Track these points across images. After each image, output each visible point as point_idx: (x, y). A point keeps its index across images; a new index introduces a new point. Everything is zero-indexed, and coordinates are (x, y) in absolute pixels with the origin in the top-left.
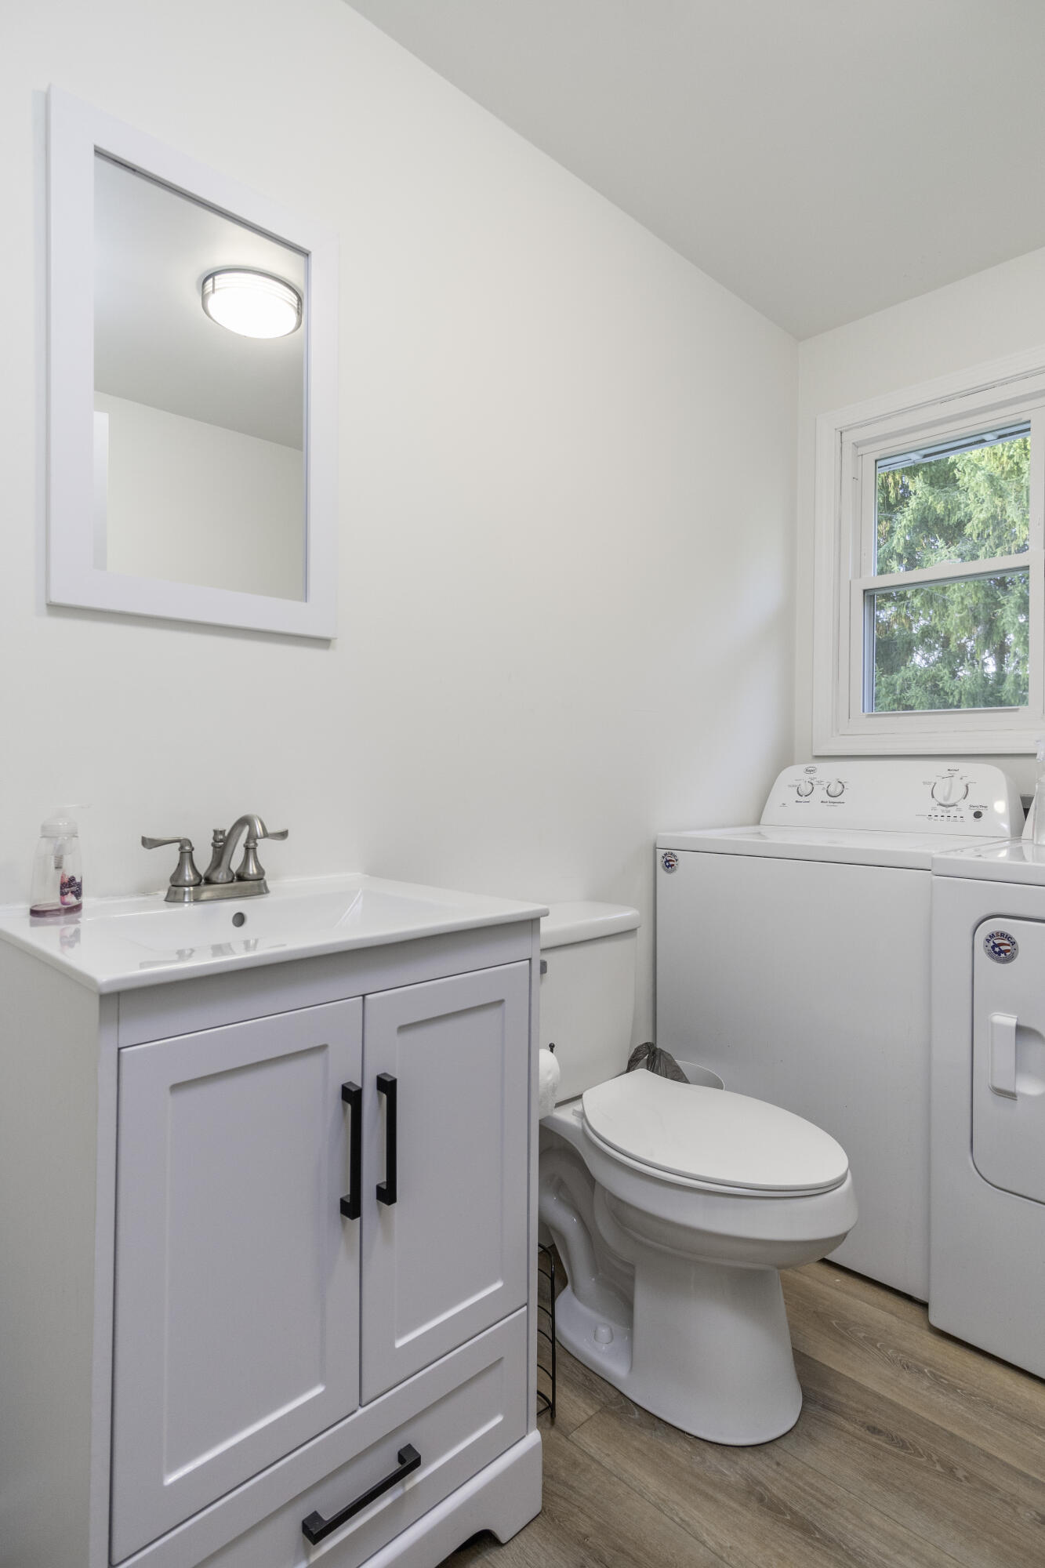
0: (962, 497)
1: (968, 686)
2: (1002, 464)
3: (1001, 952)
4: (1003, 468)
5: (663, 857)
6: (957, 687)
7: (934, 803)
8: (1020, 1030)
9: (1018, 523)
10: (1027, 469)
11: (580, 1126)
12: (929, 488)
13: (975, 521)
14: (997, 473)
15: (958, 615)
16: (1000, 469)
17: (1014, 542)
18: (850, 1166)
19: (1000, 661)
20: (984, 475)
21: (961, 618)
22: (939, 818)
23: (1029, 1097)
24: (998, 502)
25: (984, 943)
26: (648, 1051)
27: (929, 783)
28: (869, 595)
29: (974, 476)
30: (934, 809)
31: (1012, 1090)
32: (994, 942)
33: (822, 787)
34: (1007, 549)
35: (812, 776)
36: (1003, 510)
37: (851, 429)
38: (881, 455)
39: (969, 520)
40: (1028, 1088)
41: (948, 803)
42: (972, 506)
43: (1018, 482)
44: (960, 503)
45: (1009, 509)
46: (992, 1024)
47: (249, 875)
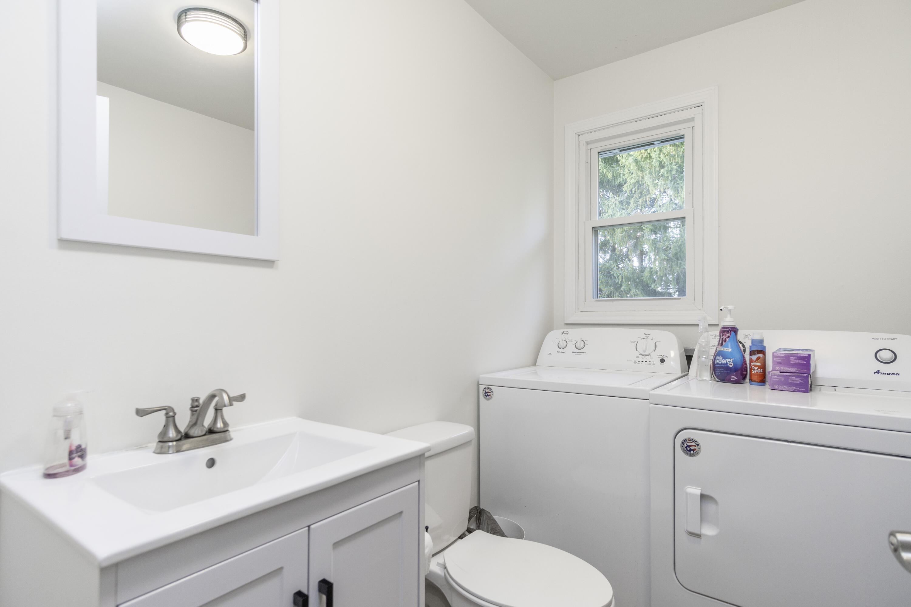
0: (622, 170)
1: (626, 274)
2: (641, 153)
3: (691, 450)
4: (642, 156)
5: (484, 390)
6: (621, 274)
7: (637, 354)
8: (703, 496)
9: (650, 186)
10: (655, 157)
11: (443, 575)
12: (604, 165)
13: (628, 184)
14: (639, 158)
15: (621, 235)
16: (641, 156)
17: (648, 196)
18: (614, 594)
19: (641, 261)
20: (633, 159)
21: (622, 236)
22: (641, 362)
23: (708, 536)
24: (640, 173)
25: (681, 445)
26: (476, 512)
27: (634, 342)
28: (595, 230)
29: (628, 159)
30: (637, 357)
31: (698, 532)
32: (686, 444)
33: (572, 343)
34: (644, 200)
35: (566, 336)
36: (643, 178)
37: (584, 133)
38: (601, 150)
39: (625, 183)
40: (708, 531)
41: (646, 353)
42: (626, 176)
43: (650, 163)
44: (620, 174)
45: (646, 178)
46: (687, 493)
47: (218, 428)
